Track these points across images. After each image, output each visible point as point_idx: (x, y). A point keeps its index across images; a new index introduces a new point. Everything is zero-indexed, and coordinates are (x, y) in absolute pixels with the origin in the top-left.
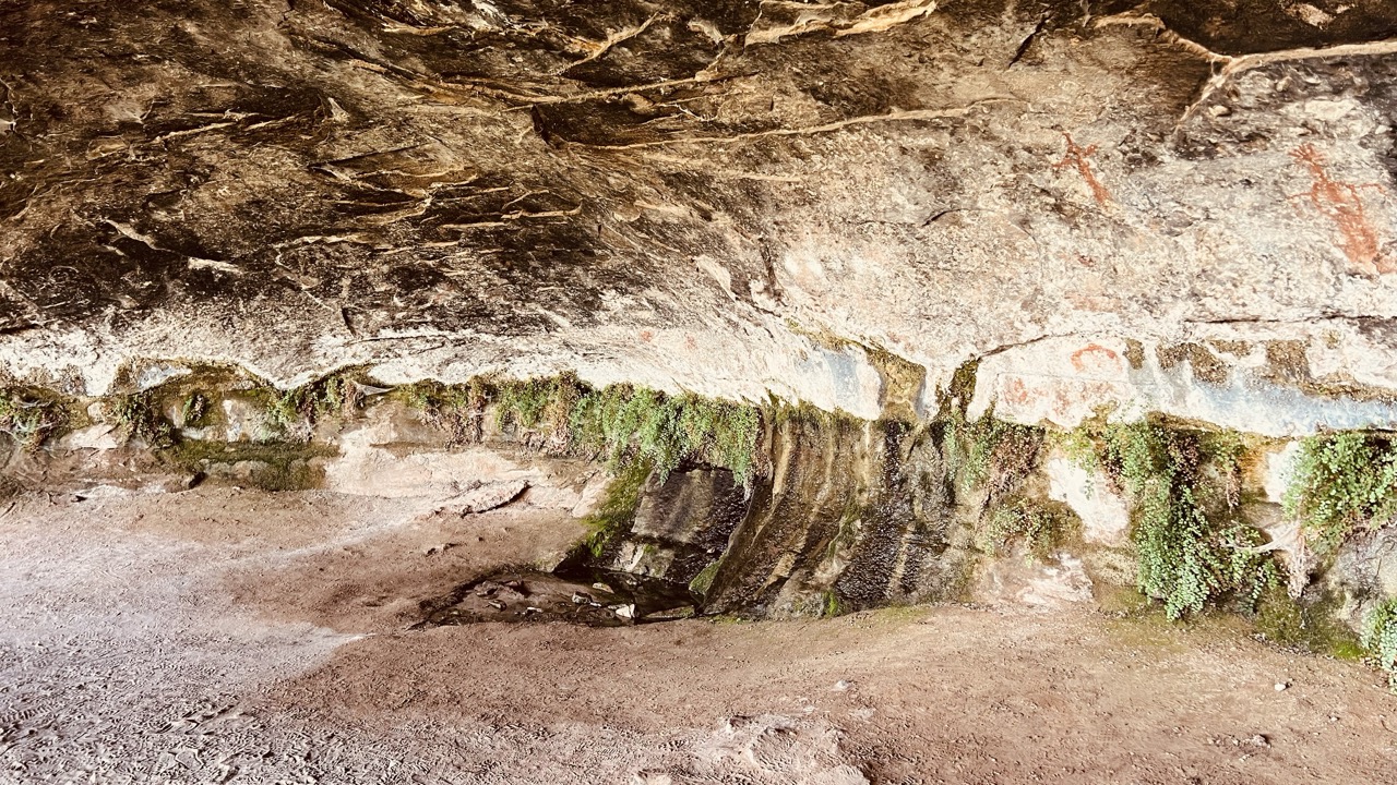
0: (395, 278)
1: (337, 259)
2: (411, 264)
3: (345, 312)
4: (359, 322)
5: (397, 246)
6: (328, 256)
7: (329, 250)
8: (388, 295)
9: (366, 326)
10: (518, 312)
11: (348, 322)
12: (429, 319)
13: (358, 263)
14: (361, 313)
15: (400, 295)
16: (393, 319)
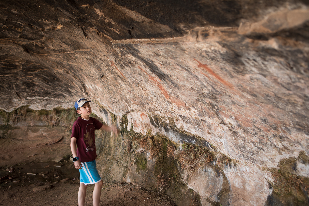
0: (24, 85)
1: (10, 80)
2: (26, 81)
3: (17, 93)
4: (21, 95)
5: (21, 77)
6: (7, 80)
7: (7, 78)
8: (25, 89)
9: (23, 96)
10: (56, 93)
11: (18, 95)
12: (37, 94)
13: (15, 81)
14: (21, 93)
15: (27, 89)
16: (29, 94)
